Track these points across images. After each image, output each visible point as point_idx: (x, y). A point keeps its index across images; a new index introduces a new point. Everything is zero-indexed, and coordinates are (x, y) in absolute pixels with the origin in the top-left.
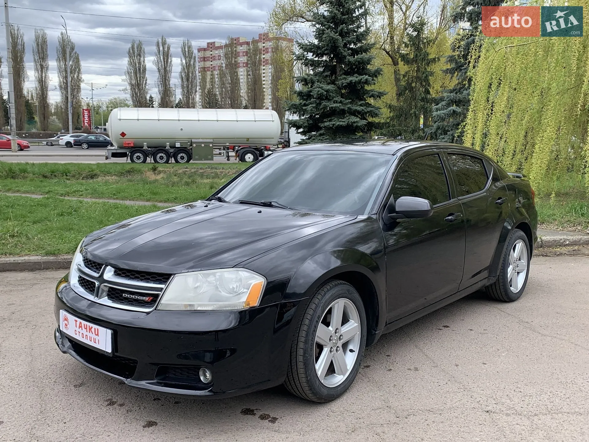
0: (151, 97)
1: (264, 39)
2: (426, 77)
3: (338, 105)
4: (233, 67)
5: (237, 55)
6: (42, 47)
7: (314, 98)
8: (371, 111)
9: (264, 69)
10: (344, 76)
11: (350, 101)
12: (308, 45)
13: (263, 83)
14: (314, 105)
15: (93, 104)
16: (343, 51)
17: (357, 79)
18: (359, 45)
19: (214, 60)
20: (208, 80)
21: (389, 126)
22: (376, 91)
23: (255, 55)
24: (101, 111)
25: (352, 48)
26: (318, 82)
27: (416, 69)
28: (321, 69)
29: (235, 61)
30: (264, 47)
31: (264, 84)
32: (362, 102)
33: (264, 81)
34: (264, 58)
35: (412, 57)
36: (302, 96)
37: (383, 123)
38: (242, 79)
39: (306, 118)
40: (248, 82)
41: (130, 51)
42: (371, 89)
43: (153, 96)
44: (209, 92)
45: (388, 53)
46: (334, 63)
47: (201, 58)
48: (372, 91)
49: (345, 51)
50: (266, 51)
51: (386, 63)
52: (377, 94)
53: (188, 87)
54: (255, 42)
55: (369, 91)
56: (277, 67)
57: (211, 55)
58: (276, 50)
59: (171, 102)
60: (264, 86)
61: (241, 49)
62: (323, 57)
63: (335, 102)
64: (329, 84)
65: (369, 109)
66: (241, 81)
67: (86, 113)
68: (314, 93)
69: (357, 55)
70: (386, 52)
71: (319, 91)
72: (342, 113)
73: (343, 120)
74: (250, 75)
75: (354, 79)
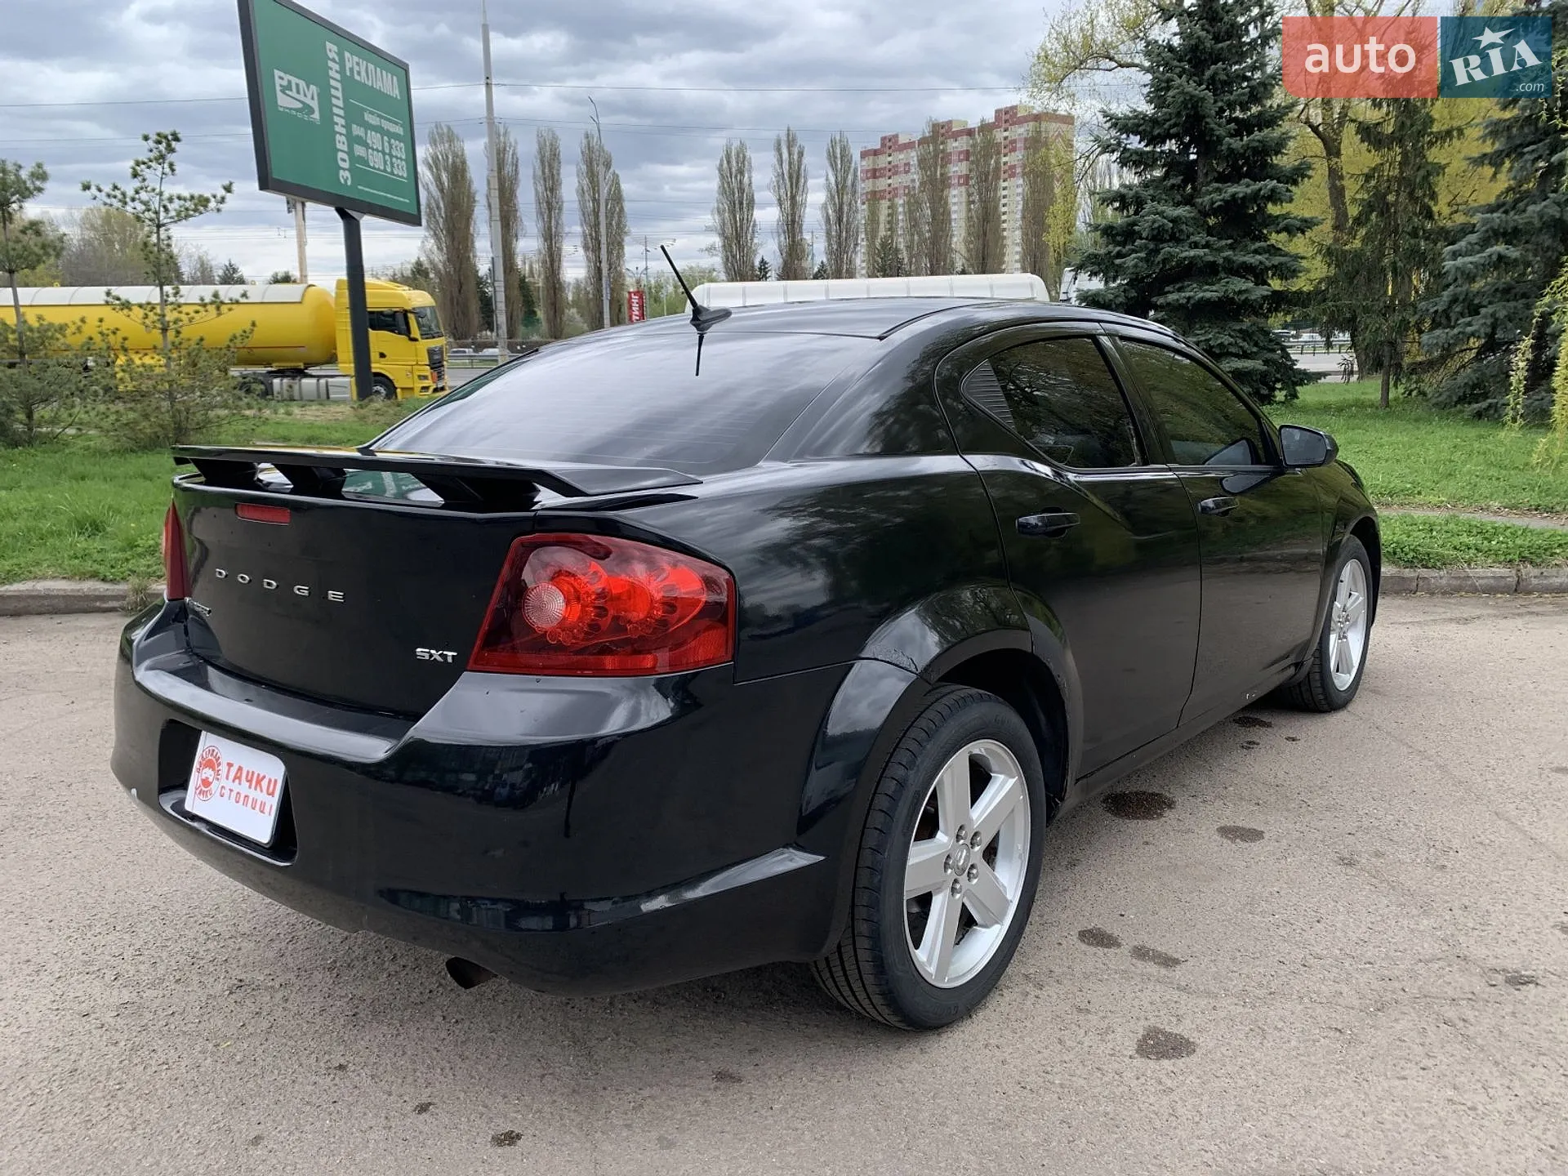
0: (763, 262)
1: (1006, 121)
2: (1426, 178)
3: (1200, 252)
4: (936, 187)
5: (946, 159)
6: (550, 165)
7: (1141, 238)
8: (1281, 264)
9: (1004, 189)
10: (1216, 185)
11: (1229, 241)
12: (1130, 119)
13: (1004, 217)
14: (1143, 255)
15: (649, 282)
16: (1216, 127)
17: (1249, 191)
18: (1255, 109)
19: (896, 173)
20: (883, 217)
21: (1324, 300)
22: (1295, 218)
23: (987, 157)
24: (663, 295)
25: (1237, 118)
26: (1152, 201)
27: (1399, 158)
28: (1158, 173)
29: (942, 175)
30: (1006, 138)
31: (1004, 222)
32: (1258, 245)
33: (1004, 213)
34: (1005, 163)
35: (1390, 130)
36: (1114, 236)
37: (1309, 293)
38: (955, 212)
39: (1120, 285)
40: (969, 219)
41: (721, 165)
42: (1284, 212)
43: (766, 259)
44: (883, 245)
45: (1315, 129)
46: (1193, 157)
47: (867, 171)
48: (1285, 217)
49: (1220, 126)
50: (1011, 146)
51: (1310, 154)
52: (1298, 224)
53: (840, 236)
54: (985, 128)
55: (1277, 217)
56: (1035, 182)
57: (890, 163)
58: (1035, 143)
59: (803, 269)
60: (1005, 225)
61: (956, 146)
62: (1164, 142)
63: (1196, 245)
64: (1177, 204)
65: (1277, 260)
66: (954, 216)
67: (635, 299)
68: (1144, 227)
69: (1248, 136)
70: (1311, 126)
71: (1154, 222)
72: (1208, 272)
73: (1214, 288)
74: (973, 202)
75: (1241, 189)
